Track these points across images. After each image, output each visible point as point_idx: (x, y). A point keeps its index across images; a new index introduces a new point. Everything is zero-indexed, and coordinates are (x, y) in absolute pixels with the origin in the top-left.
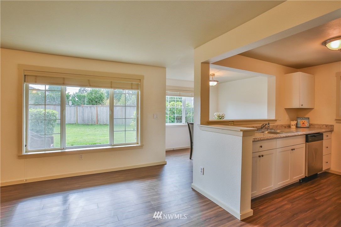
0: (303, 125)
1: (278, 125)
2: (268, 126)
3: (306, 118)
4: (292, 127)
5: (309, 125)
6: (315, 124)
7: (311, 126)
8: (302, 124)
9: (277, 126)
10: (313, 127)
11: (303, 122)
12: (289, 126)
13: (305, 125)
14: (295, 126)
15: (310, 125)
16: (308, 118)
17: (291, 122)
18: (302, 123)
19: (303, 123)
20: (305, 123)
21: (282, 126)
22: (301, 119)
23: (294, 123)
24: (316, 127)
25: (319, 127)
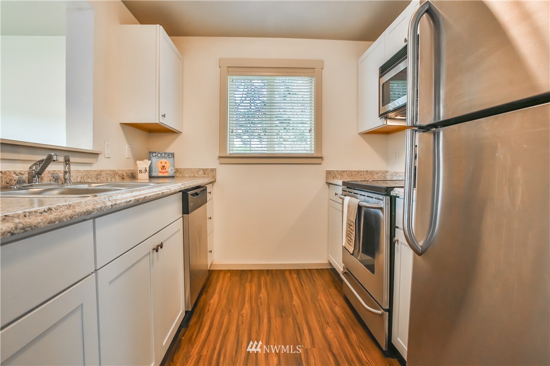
0: (164, 171)
1: (101, 171)
2: (65, 172)
3: (169, 154)
4: (140, 176)
5: (173, 171)
6: (185, 170)
7: (177, 174)
8: (161, 171)
9: (99, 174)
10: (181, 175)
11: (163, 164)
12: (133, 176)
13: (167, 172)
14: (147, 174)
15: (177, 171)
16: (173, 155)
17: (138, 162)
18: (160, 166)
19: (163, 167)
20: (167, 166)
21: (114, 173)
22: (159, 155)
23: (143, 165)
24: (186, 175)
25: (192, 175)
